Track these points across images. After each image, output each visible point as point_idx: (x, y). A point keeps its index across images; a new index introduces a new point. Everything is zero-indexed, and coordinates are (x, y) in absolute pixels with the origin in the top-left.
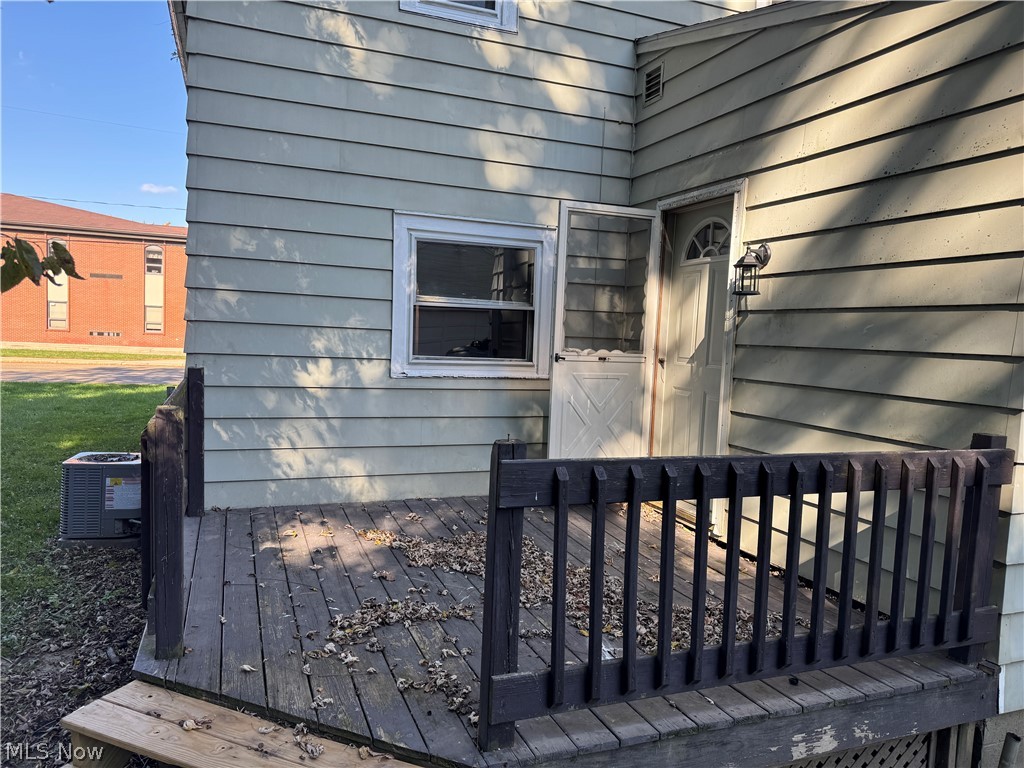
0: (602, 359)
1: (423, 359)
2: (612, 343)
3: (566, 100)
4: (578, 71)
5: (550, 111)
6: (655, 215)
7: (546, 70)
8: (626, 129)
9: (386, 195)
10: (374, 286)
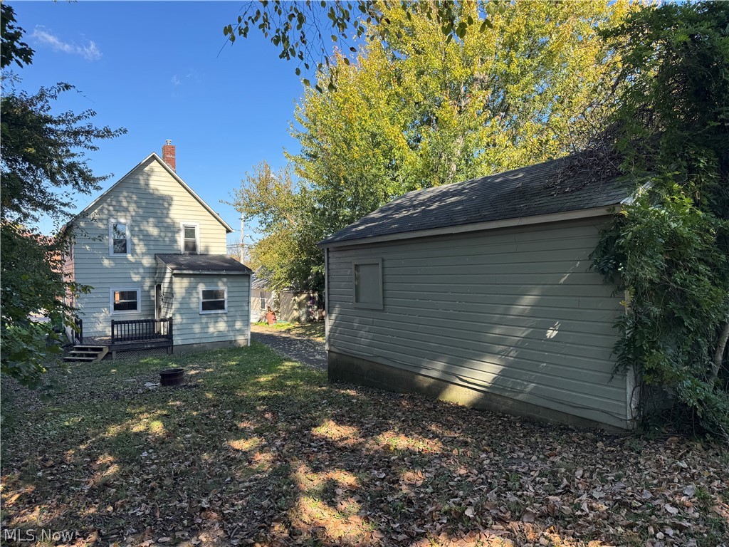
3: (146, 265)
5: (144, 267)
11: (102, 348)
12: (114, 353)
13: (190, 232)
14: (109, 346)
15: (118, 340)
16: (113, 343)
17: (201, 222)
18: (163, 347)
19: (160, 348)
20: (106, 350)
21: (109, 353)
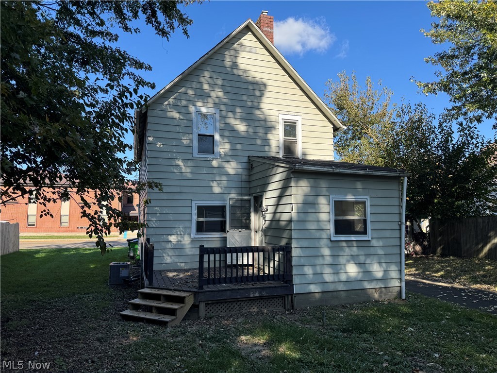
0: (240, 231)
1: (199, 233)
2: (242, 227)
3: (231, 171)
4: (233, 164)
5: (227, 174)
6: (252, 198)
7: (227, 165)
8: (248, 177)
9: (190, 197)
10: (187, 217)
11: (184, 298)
12: (202, 306)
13: (290, 129)
14: (195, 294)
15: (209, 282)
16: (201, 287)
17: (304, 116)
18: (277, 297)
19: (273, 297)
20: (190, 302)
21: (195, 307)
